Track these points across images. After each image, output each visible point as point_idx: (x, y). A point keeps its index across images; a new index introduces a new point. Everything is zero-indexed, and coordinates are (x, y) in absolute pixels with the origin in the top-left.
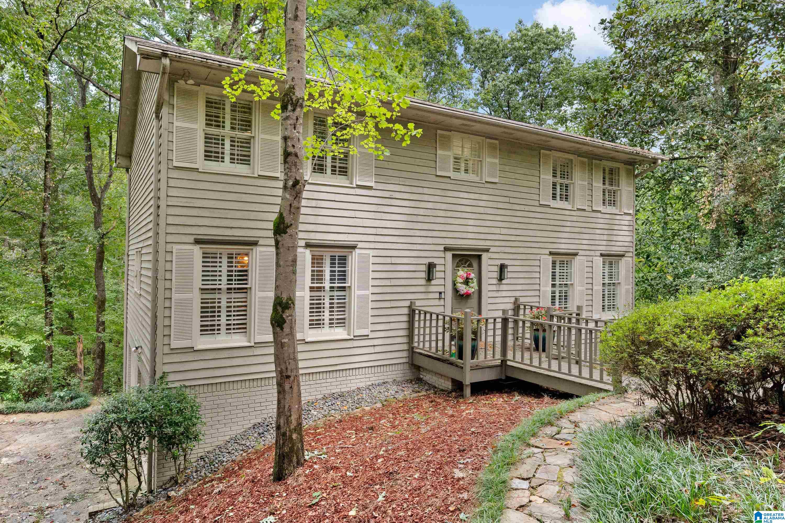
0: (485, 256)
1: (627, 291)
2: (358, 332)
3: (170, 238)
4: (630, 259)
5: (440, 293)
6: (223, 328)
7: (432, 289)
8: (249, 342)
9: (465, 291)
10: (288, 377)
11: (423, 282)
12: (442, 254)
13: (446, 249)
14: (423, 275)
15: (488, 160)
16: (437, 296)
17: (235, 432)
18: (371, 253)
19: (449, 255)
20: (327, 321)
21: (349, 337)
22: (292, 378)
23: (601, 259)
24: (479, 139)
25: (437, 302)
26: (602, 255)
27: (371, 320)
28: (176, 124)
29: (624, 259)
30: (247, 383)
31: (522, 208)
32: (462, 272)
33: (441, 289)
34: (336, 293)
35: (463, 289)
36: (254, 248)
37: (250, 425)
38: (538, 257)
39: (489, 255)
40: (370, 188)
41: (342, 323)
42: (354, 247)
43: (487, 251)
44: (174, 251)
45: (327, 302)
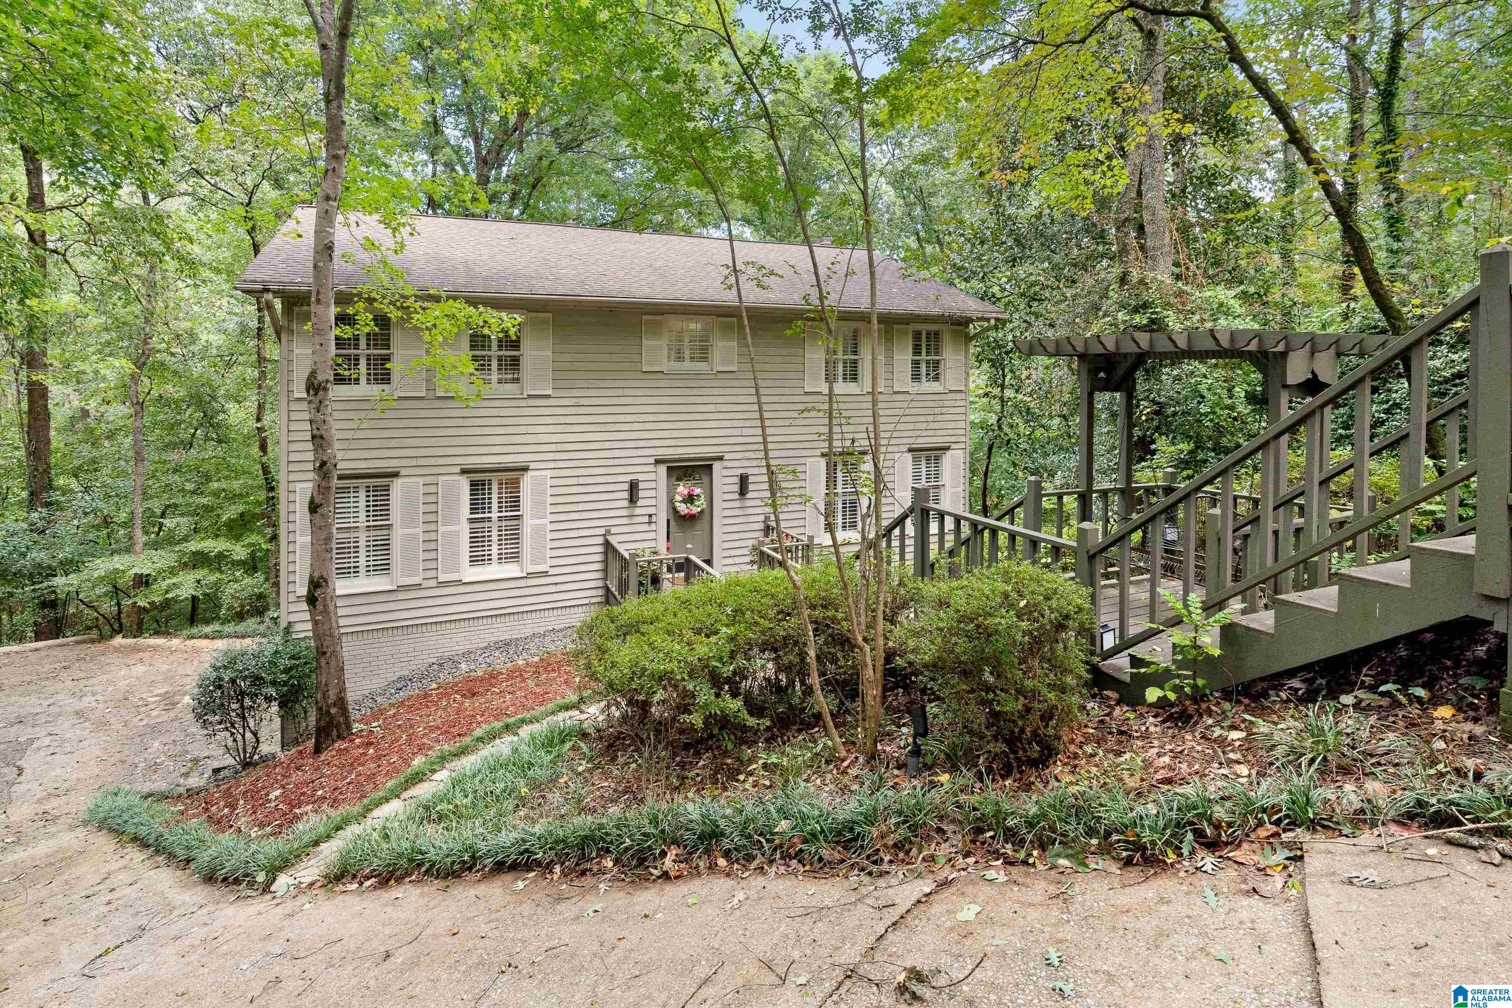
0: (717, 466)
1: (955, 495)
2: (532, 569)
3: (292, 477)
4: (960, 452)
5: (650, 516)
6: (362, 570)
7: (638, 511)
8: (392, 584)
9: (686, 511)
10: (324, 653)
11: (625, 503)
12: (651, 468)
13: (658, 462)
14: (626, 495)
15: (719, 344)
16: (646, 519)
17: (375, 686)
18: (549, 473)
19: (662, 469)
20: (495, 556)
21: (521, 575)
22: (328, 654)
23: (909, 456)
24: (709, 319)
25: (646, 527)
26: (910, 450)
27: (549, 553)
28: (296, 351)
29: (949, 453)
30: (390, 632)
31: (776, 399)
32: (682, 489)
33: (652, 511)
34: (504, 523)
35: (683, 508)
36: (395, 480)
37: (395, 678)
38: (802, 461)
39: (725, 463)
40: (548, 397)
41: (515, 557)
42: (525, 469)
43: (721, 459)
44: (298, 490)
45: (495, 533)
